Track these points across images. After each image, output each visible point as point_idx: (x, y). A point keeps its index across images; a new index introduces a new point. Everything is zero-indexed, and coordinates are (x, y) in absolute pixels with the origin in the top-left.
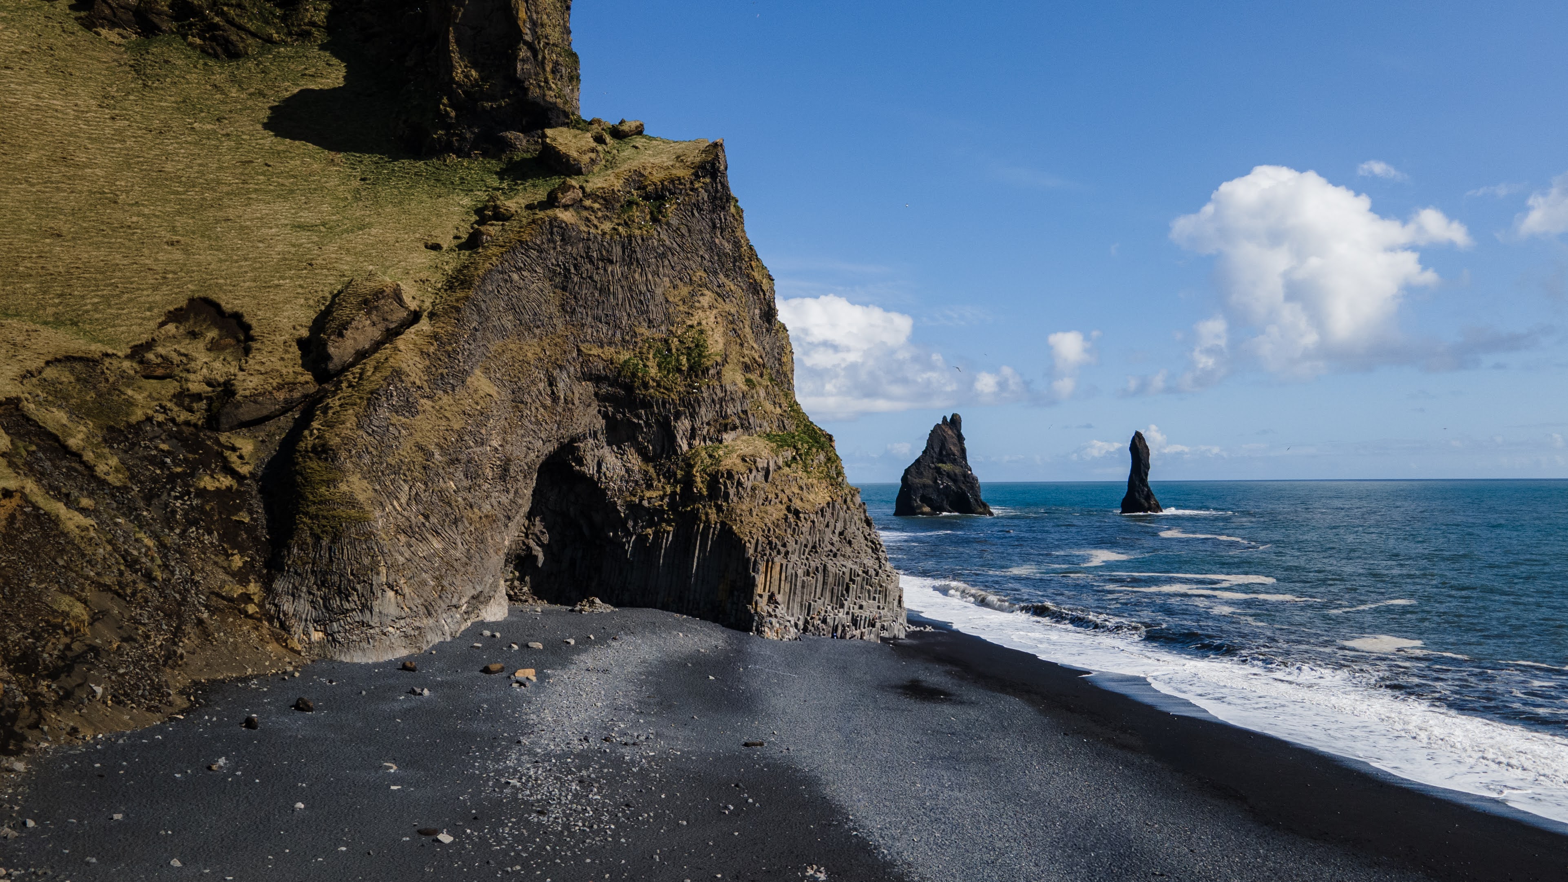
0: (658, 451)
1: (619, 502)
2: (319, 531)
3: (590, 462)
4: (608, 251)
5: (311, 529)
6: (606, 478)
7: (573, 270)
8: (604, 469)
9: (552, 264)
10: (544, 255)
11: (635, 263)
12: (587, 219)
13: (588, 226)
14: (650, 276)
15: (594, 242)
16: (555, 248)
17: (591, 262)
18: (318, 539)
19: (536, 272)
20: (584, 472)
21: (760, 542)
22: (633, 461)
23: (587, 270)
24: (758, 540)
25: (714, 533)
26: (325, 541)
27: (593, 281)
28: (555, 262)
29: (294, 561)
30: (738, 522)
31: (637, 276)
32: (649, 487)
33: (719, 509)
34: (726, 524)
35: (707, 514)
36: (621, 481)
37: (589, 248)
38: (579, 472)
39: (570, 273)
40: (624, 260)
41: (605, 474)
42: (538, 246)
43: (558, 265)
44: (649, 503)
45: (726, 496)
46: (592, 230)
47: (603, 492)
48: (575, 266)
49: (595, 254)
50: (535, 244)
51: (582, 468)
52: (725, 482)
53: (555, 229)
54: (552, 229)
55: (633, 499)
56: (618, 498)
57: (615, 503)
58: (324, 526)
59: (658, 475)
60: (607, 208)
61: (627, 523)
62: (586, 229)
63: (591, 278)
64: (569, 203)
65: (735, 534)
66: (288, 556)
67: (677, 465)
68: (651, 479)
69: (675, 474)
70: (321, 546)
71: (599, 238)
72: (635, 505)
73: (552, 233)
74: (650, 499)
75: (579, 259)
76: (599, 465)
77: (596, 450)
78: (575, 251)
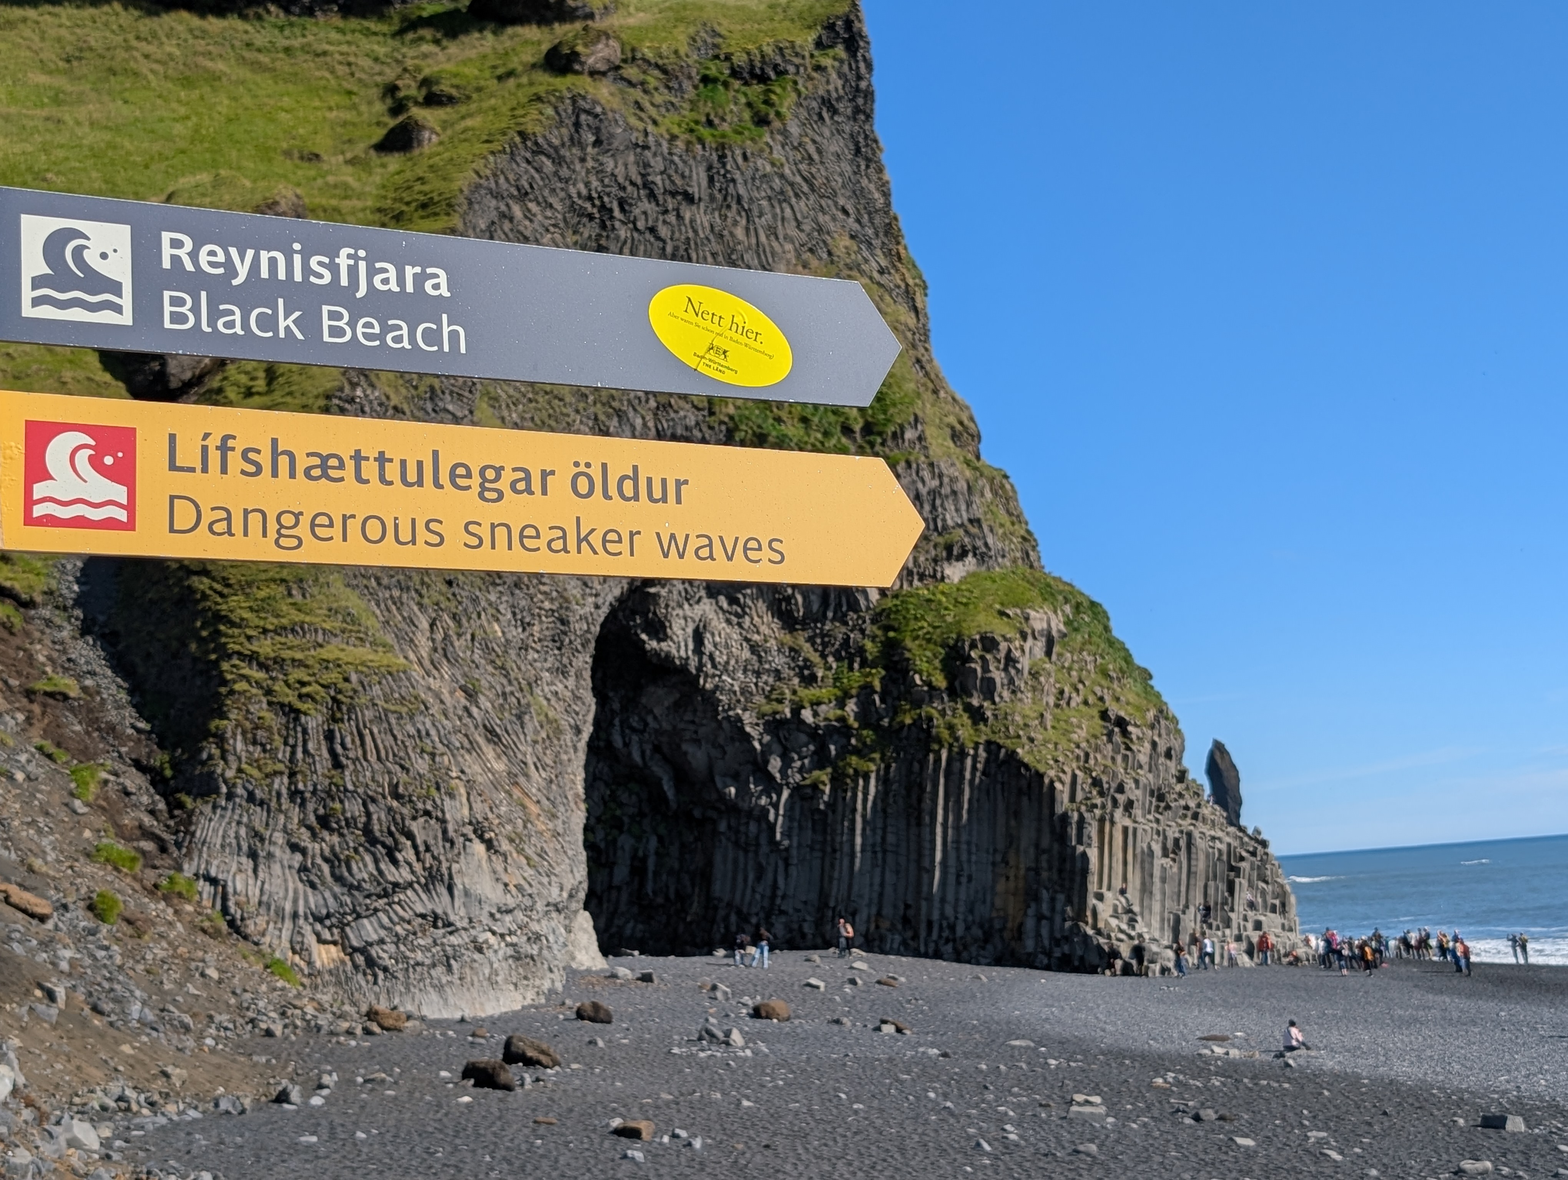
0: (815, 607)
1: (748, 718)
2: (291, 697)
3: (680, 632)
4: (683, 176)
5: (269, 692)
6: (714, 666)
7: (617, 213)
8: (709, 647)
9: (579, 195)
10: (564, 172)
11: (734, 206)
12: (638, 106)
13: (641, 119)
14: (763, 238)
15: (655, 155)
16: (583, 160)
17: (652, 196)
18: (292, 713)
19: (551, 206)
20: (668, 654)
21: (1079, 781)
22: (764, 629)
23: (645, 213)
24: (1074, 777)
25: (974, 768)
26: (315, 721)
27: (658, 238)
28: (584, 192)
29: (240, 770)
30: (1024, 740)
31: (740, 233)
32: (809, 680)
33: (977, 716)
34: (999, 747)
35: (951, 727)
36: (745, 671)
37: (647, 165)
38: (657, 654)
39: (612, 218)
40: (712, 198)
41: (711, 657)
42: (556, 149)
43: (590, 198)
44: (815, 714)
45: (989, 689)
46: (650, 128)
47: (710, 699)
48: (622, 203)
49: (658, 179)
50: (550, 144)
51: (664, 645)
52: (982, 658)
53: (583, 117)
54: (578, 116)
55: (779, 707)
56: (745, 709)
57: (739, 719)
58: (303, 684)
59: (823, 656)
60: (669, 88)
61: (767, 762)
62: (640, 125)
63: (652, 230)
64: (601, 66)
65: (1027, 767)
66: (224, 758)
67: (862, 631)
68: (808, 664)
69: (861, 650)
70: (305, 732)
71: (665, 145)
72: (784, 722)
73: (577, 125)
74: (816, 703)
75: (630, 188)
76: (698, 637)
77: (686, 606)
78: (620, 171)
